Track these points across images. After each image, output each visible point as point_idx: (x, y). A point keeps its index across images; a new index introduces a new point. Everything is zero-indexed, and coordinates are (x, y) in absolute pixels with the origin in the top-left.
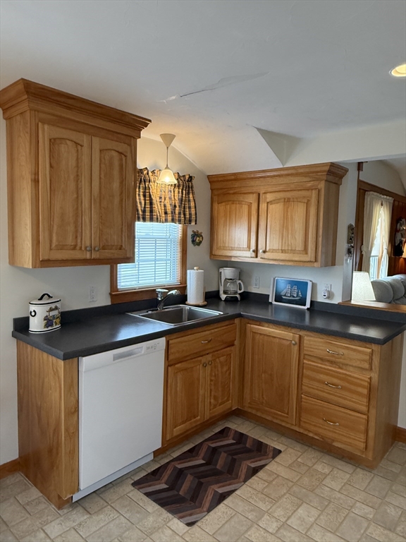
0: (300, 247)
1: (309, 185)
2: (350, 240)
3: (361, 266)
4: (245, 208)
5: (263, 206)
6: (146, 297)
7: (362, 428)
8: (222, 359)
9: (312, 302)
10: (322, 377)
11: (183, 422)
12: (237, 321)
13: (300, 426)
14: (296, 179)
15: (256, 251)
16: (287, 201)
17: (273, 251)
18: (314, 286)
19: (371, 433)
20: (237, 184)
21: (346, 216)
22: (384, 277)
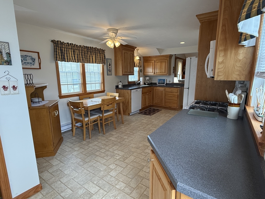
0: (164, 72)
1: (166, 59)
2: (173, 70)
3: (176, 76)
4: (152, 64)
5: (156, 63)
6: (133, 83)
7: (176, 103)
8: (150, 94)
9: (166, 83)
10: (169, 95)
11: (144, 105)
12: (152, 87)
13: (165, 106)
14: (163, 58)
15: (154, 73)
16: (161, 62)
17: (158, 73)
18: (166, 80)
19: (178, 104)
20: (150, 58)
21: (173, 65)
22: (181, 79)
